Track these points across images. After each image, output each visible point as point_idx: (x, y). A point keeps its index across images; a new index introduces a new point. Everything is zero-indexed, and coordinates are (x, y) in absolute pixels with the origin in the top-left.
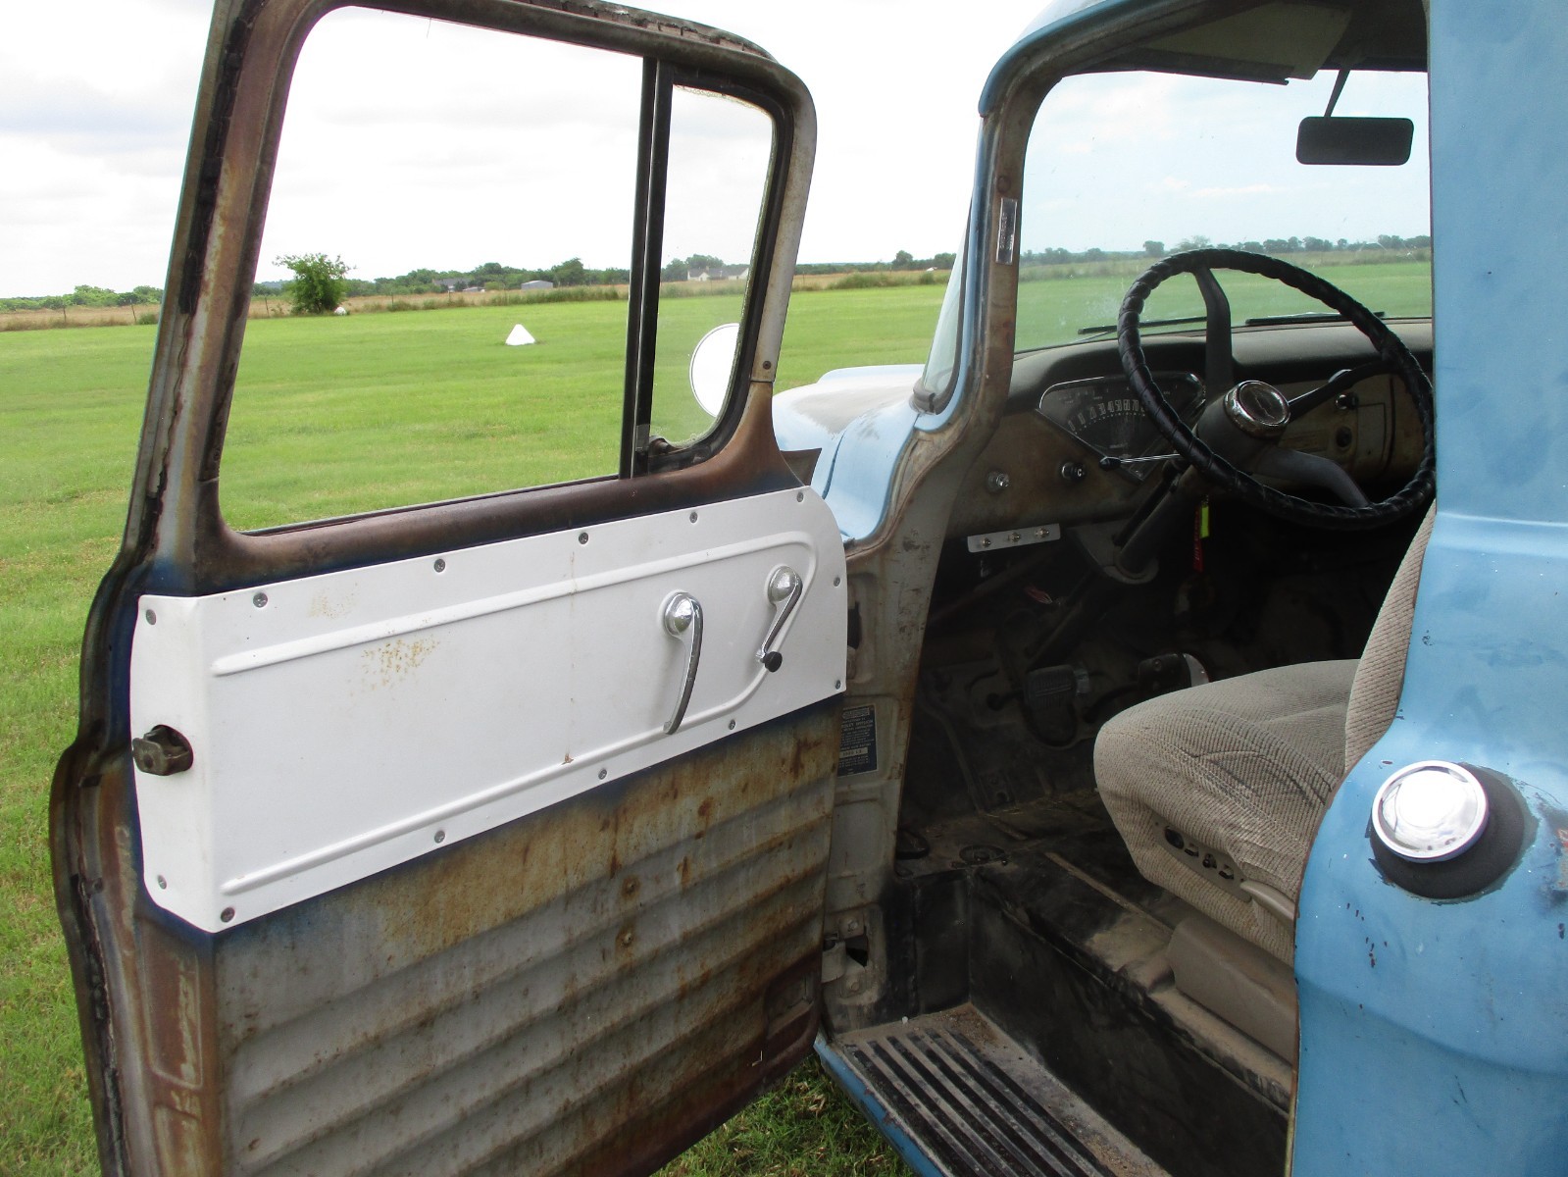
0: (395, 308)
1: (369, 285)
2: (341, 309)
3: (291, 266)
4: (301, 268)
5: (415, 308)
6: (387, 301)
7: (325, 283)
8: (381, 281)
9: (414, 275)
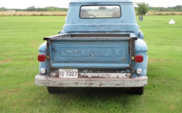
0: (159, 15)
1: (165, 9)
2: (146, 14)
3: (137, 4)
4: (139, 5)
5: (163, 15)
6: (157, 13)
7: (144, 8)
8: (169, 8)
9: (177, 7)
